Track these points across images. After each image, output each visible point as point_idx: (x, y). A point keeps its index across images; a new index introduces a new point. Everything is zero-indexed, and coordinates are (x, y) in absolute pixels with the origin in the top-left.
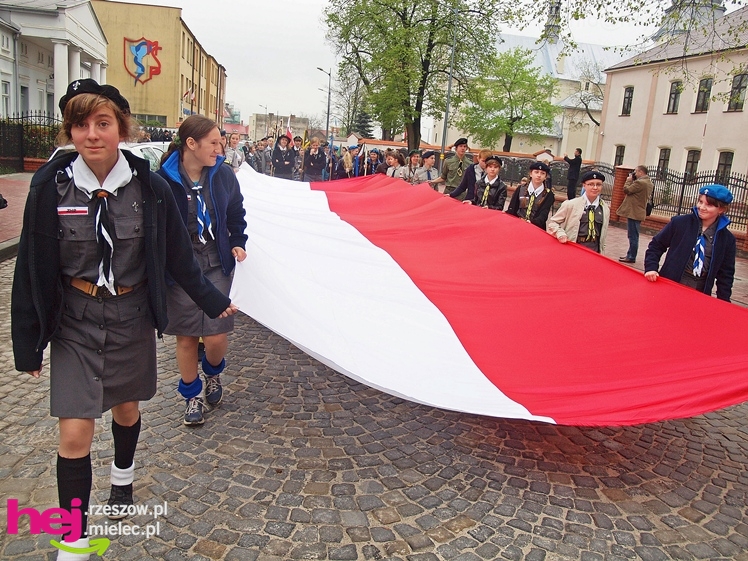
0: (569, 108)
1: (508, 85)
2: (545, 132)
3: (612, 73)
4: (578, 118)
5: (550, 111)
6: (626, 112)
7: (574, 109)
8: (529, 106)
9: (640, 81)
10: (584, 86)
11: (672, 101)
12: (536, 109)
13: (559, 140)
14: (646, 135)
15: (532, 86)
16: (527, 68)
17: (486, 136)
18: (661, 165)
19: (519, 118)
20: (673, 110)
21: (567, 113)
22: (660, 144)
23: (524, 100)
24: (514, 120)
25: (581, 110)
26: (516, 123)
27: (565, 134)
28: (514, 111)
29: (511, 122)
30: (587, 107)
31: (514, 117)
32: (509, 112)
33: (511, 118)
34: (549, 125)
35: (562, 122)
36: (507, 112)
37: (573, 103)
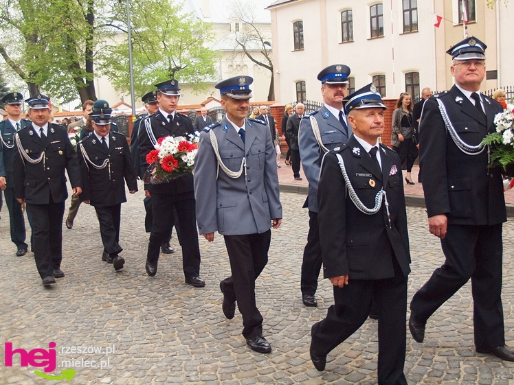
0: (226, 52)
1: (161, 35)
2: (207, 79)
3: (276, 9)
4: (238, 60)
5: (204, 56)
6: (299, 45)
7: (233, 51)
8: (186, 54)
9: (309, 14)
10: (233, 28)
11: (345, 30)
12: (195, 56)
15: (187, 34)
16: (179, 15)
19: (178, 69)
20: (348, 38)
21: (228, 56)
24: (174, 70)
25: (239, 52)
26: (176, 74)
28: (172, 62)
29: (172, 73)
30: (244, 47)
31: (173, 68)
32: (168, 63)
33: (170, 68)
34: (211, 72)
35: (220, 67)
36: (165, 64)
37: (231, 45)
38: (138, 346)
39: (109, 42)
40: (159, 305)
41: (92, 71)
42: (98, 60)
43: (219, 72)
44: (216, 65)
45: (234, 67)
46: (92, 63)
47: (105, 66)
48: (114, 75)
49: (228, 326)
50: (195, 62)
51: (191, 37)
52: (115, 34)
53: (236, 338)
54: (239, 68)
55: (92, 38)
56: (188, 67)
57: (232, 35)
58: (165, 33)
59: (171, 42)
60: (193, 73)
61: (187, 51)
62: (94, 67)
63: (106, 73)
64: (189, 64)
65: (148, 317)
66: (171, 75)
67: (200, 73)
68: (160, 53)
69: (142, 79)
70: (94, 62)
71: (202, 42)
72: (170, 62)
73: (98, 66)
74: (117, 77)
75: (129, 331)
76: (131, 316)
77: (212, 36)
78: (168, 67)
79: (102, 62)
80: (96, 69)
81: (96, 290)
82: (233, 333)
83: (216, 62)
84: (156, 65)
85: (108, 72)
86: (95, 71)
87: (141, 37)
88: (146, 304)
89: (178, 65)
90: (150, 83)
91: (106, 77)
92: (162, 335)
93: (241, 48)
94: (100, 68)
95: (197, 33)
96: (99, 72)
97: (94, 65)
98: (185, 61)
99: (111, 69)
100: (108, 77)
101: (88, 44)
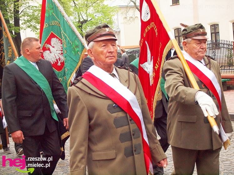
0: (121, 7)
6: (176, 1)
7: (127, 7)
8: (91, 10)
12: (98, 12)
18: (214, 39)
19: (85, 21)
21: (123, 10)
23: (87, 6)
24: (82, 23)
25: (131, 7)
26: (84, 26)
27: (122, 28)
28: (81, 16)
29: (81, 24)
31: (81, 21)
32: (77, 17)
33: (79, 21)
35: (117, 19)
36: (75, 18)
39: (31, 3)
41: (19, 25)
42: (23, 17)
43: (117, 23)
44: (114, 18)
45: (128, 18)
47: (28, 21)
48: (35, 28)
50: (99, 15)
54: (131, 19)
55: (18, 1)
56: (93, 20)
59: (80, 1)
61: (92, 8)
62: (21, 22)
63: (29, 27)
64: (93, 18)
66: (80, 26)
70: (20, 19)
72: (79, 16)
73: (23, 21)
78: (78, 20)
79: (26, 18)
80: (22, 24)
83: (114, 15)
85: (31, 25)
86: (21, 26)
89: (85, 18)
91: (29, 29)
94: (25, 23)
96: (24, 26)
97: (20, 21)
98: (91, 15)
100: (31, 29)
101: (15, 5)
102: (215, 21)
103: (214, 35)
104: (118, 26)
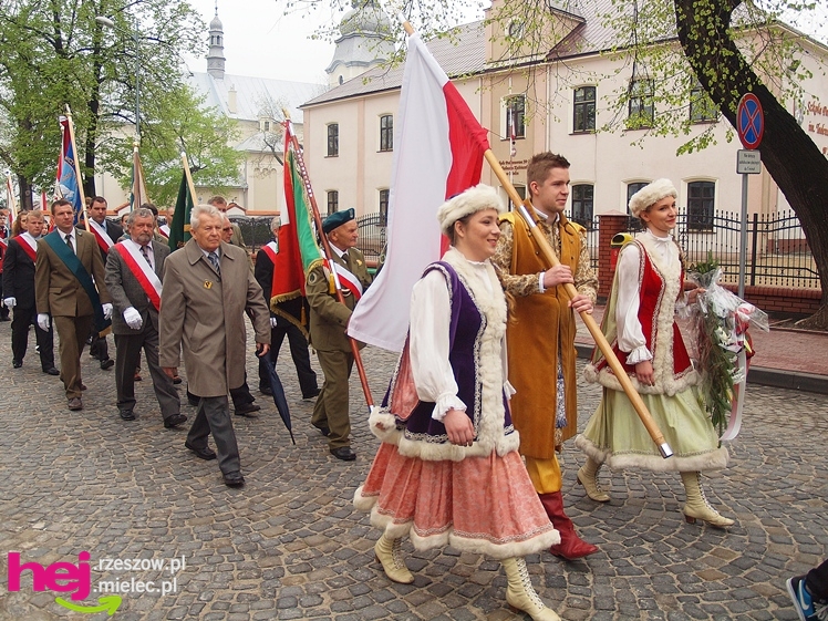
0: (252, 153)
1: (179, 129)
2: (230, 182)
3: (310, 110)
4: (265, 163)
5: (228, 157)
6: (333, 151)
7: (261, 153)
8: (206, 153)
9: (345, 117)
10: (262, 127)
11: (385, 137)
12: (217, 156)
13: (244, 190)
14: (361, 177)
15: (208, 129)
16: (200, 108)
17: (158, 195)
18: (383, 209)
19: (196, 169)
20: (387, 146)
21: (254, 158)
22: (379, 186)
23: (201, 146)
25: (267, 154)
27: (251, 183)
28: (190, 161)
30: (273, 149)
31: (189, 168)
34: (234, 174)
35: (245, 170)
37: (258, 146)
38: (85, 487)
39: (115, 134)
40: (122, 439)
41: (92, 166)
42: (100, 154)
43: (244, 175)
44: (241, 167)
45: (261, 171)
46: (94, 157)
47: (108, 160)
48: (118, 171)
49: (195, 465)
50: (216, 162)
51: (212, 133)
52: (122, 124)
53: (199, 479)
55: (94, 128)
57: (261, 135)
58: (183, 127)
59: (190, 138)
60: (213, 174)
61: (208, 150)
62: (96, 161)
63: (108, 170)
64: (209, 164)
65: (105, 453)
67: (222, 176)
68: (177, 149)
69: (155, 178)
70: (96, 156)
71: (226, 140)
72: (187, 160)
73: (100, 160)
74: (121, 175)
75: (80, 469)
76: (87, 452)
77: (237, 134)
79: (105, 156)
80: (98, 164)
81: (54, 420)
82: (198, 473)
83: (240, 164)
84: (172, 163)
85: (112, 167)
86: (96, 167)
87: (153, 131)
88: (108, 438)
89: (197, 164)
90: (163, 183)
91: (108, 174)
92: (117, 474)
93: (270, 150)
94: (102, 164)
95: (221, 129)
96: (100, 168)
98: (205, 160)
99: (115, 165)
100: (111, 174)
101: (89, 135)
102: (384, 185)
103: (384, 205)
104: (245, 180)
